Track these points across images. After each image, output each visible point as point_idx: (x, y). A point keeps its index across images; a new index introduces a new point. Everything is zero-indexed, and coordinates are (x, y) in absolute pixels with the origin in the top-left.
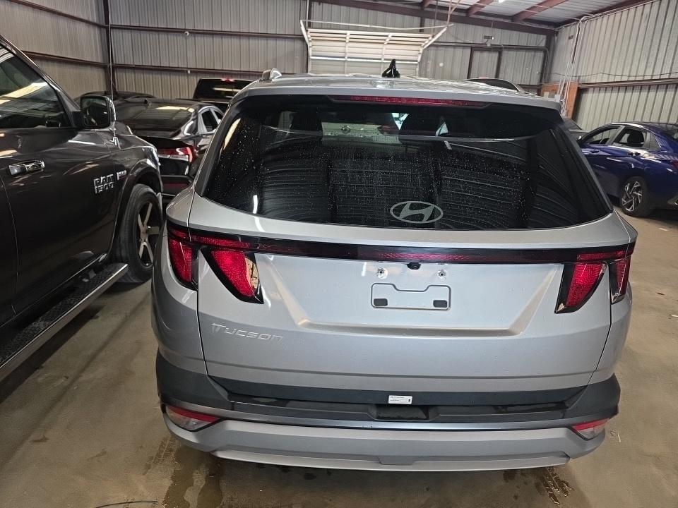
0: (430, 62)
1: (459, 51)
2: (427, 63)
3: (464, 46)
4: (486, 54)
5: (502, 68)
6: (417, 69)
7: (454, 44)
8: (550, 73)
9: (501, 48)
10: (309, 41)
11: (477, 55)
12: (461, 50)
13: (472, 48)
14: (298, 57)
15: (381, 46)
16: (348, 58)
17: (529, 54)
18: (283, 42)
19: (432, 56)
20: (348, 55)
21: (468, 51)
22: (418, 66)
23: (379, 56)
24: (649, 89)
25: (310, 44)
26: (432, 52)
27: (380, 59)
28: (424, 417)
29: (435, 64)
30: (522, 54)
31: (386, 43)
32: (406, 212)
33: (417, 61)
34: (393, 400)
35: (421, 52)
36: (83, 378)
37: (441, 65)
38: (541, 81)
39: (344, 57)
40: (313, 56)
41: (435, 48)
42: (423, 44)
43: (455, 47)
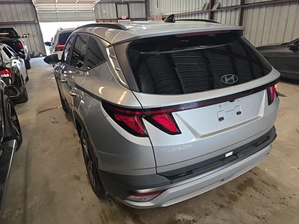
0: (99, 11)
1: (110, 4)
2: (98, 11)
3: (112, 2)
4: (122, 5)
5: (130, 11)
6: (94, 14)
7: (107, 2)
8: (149, 13)
9: (128, 3)
10: (35, 4)
11: (119, 6)
12: (111, 4)
13: (116, 3)
14: (30, 13)
15: (74, 4)
16: (58, 11)
17: (140, 4)
18: (20, 5)
19: (99, 8)
20: (58, 9)
21: (114, 5)
22: (94, 13)
23: (74, 9)
24: (198, 15)
25: (36, 5)
26: (99, 6)
27: (75, 11)
28: (237, 157)
29: (101, 11)
30: (137, 4)
31: (76, 3)
32: (227, 80)
33: (93, 10)
34: (227, 155)
35: (94, 6)
36: (29, 206)
37: (104, 11)
38: (146, 16)
39: (56, 11)
40: (39, 11)
41: (99, 4)
42: (94, 2)
43: (108, 3)
